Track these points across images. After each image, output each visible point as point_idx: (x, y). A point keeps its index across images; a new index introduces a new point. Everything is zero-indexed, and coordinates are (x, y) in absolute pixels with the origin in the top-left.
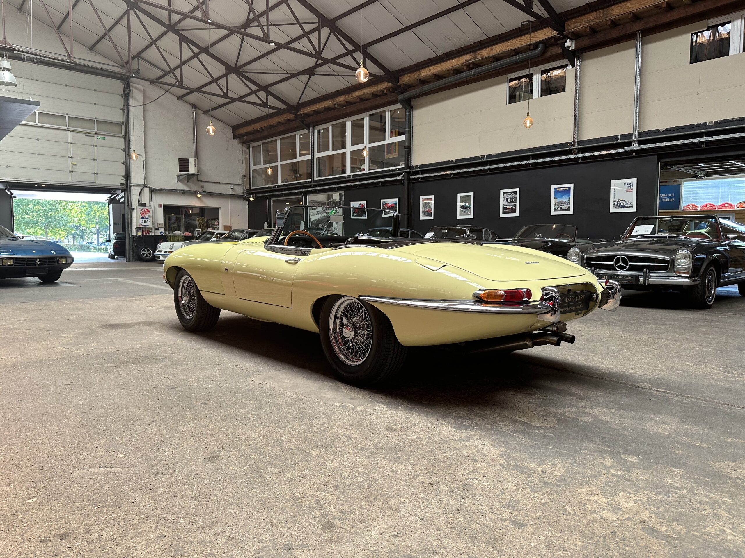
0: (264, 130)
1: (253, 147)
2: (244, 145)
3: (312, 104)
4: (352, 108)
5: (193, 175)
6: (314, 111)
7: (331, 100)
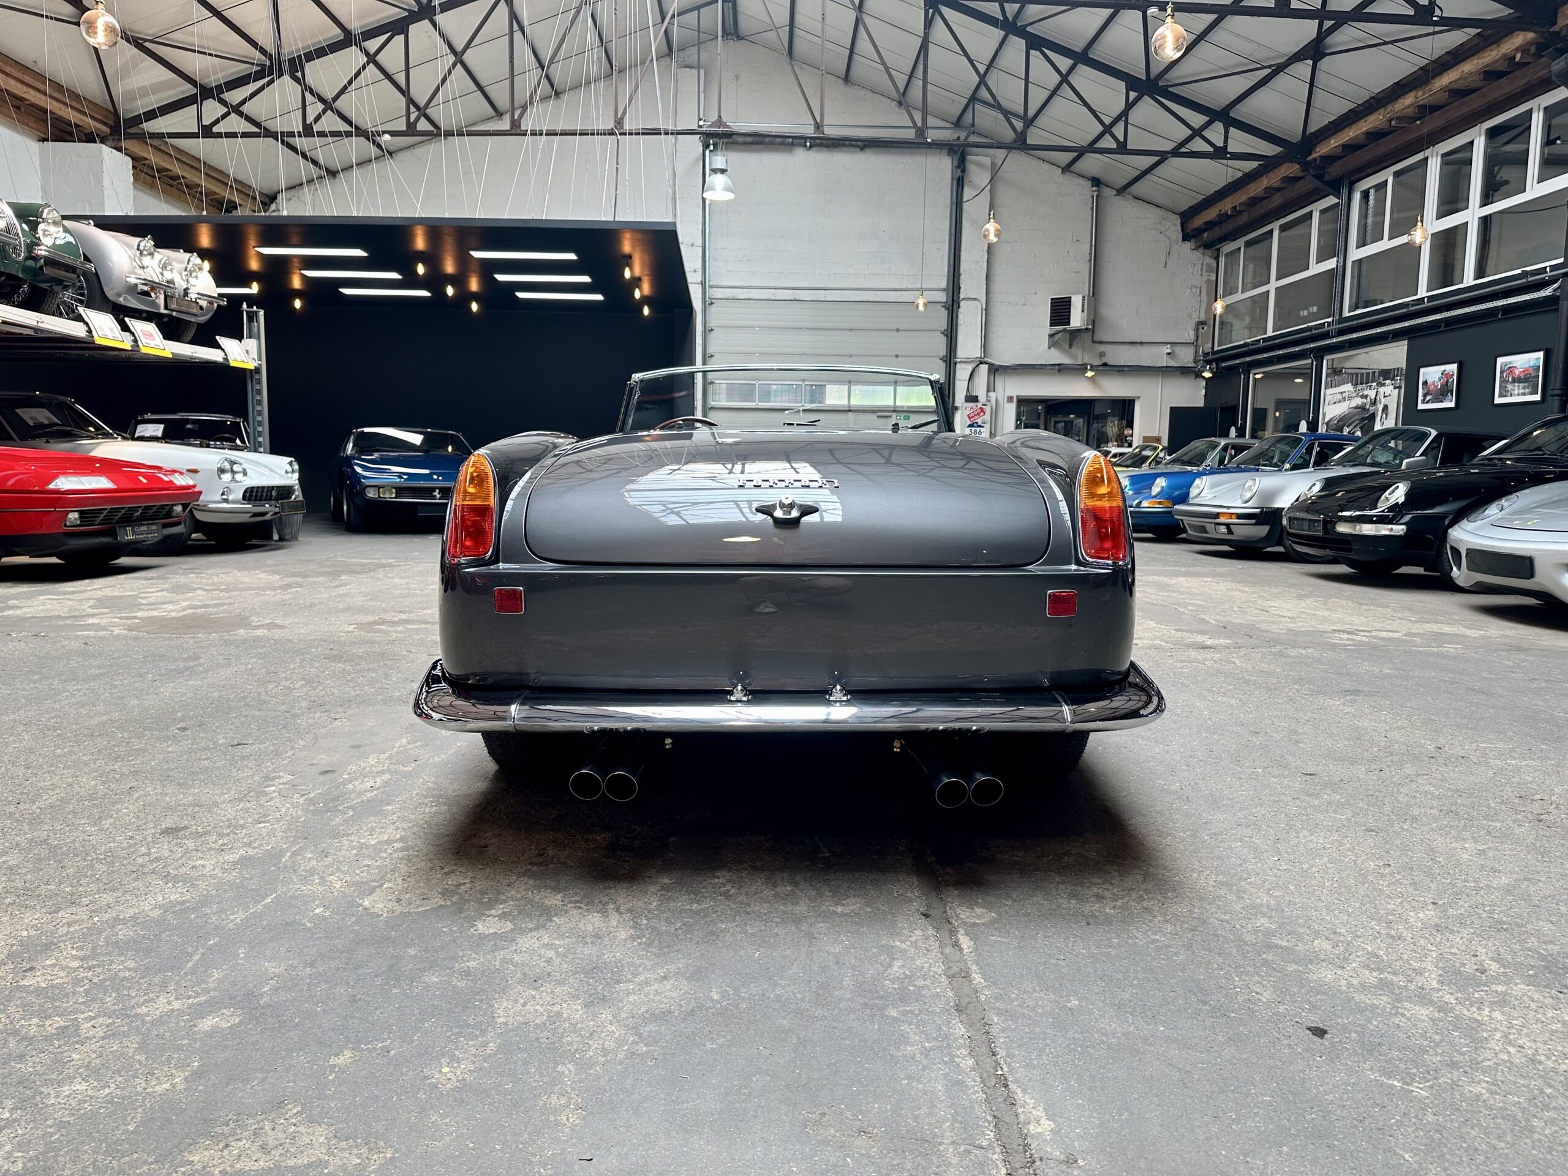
0: (1241, 212)
1: (1226, 255)
2: (1209, 252)
3: (1341, 130)
4: (1436, 121)
5: (1078, 331)
6: (1344, 146)
7: (1382, 111)
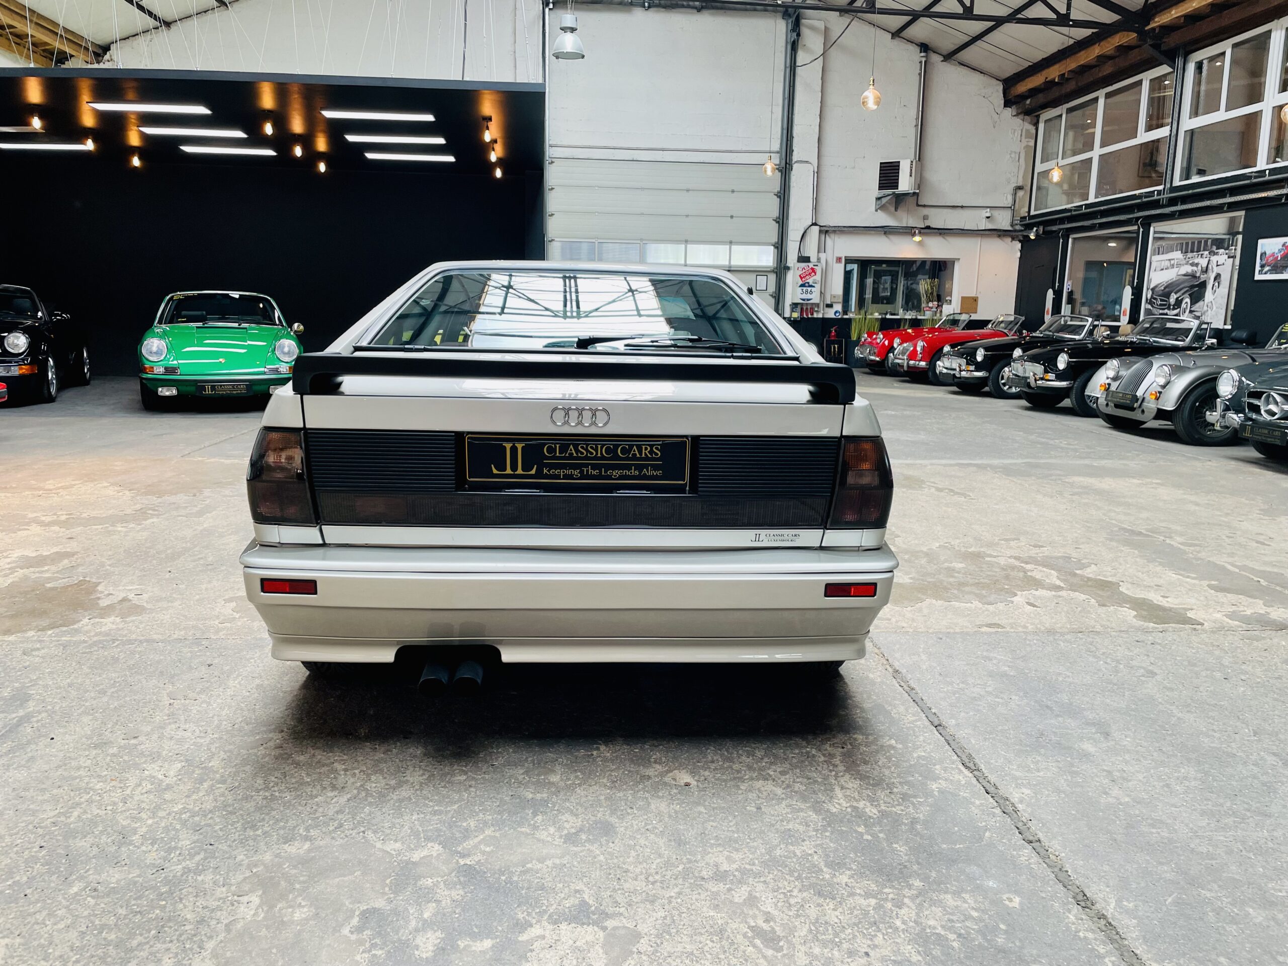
0: (1068, 79)
1: (1046, 121)
2: (1027, 118)
5: (906, 195)
6: (1186, 16)
